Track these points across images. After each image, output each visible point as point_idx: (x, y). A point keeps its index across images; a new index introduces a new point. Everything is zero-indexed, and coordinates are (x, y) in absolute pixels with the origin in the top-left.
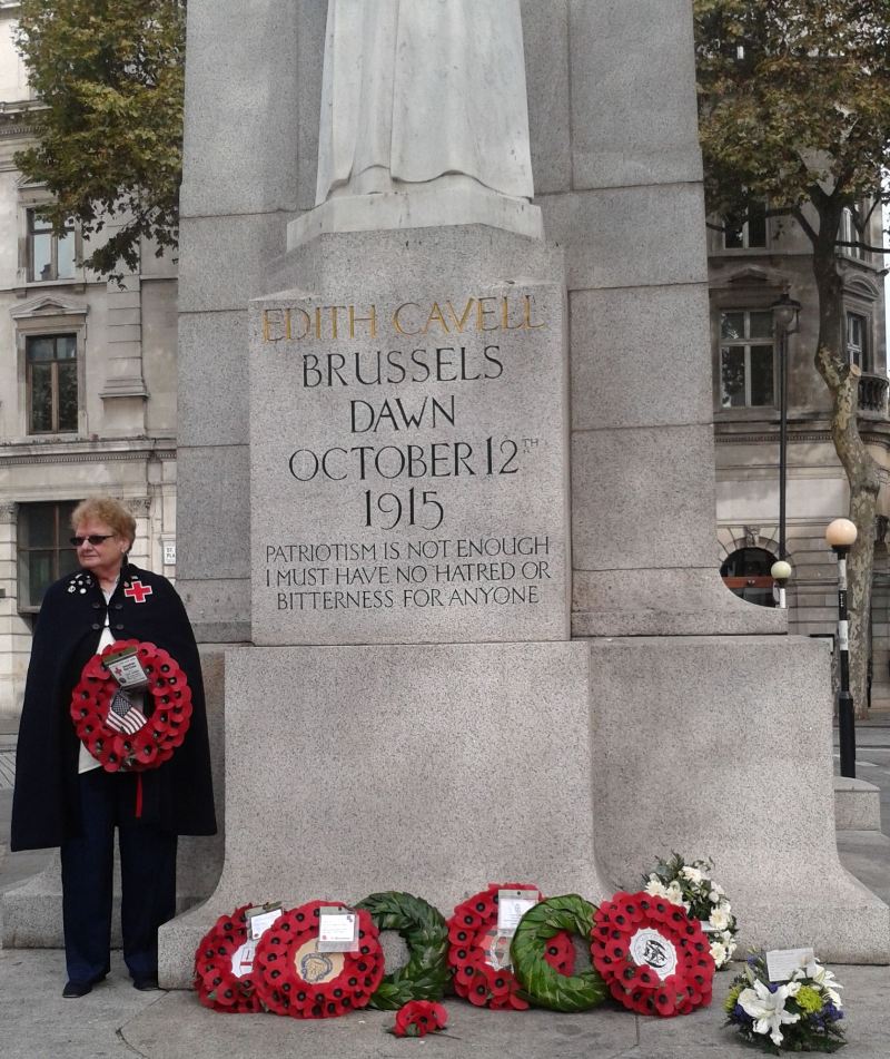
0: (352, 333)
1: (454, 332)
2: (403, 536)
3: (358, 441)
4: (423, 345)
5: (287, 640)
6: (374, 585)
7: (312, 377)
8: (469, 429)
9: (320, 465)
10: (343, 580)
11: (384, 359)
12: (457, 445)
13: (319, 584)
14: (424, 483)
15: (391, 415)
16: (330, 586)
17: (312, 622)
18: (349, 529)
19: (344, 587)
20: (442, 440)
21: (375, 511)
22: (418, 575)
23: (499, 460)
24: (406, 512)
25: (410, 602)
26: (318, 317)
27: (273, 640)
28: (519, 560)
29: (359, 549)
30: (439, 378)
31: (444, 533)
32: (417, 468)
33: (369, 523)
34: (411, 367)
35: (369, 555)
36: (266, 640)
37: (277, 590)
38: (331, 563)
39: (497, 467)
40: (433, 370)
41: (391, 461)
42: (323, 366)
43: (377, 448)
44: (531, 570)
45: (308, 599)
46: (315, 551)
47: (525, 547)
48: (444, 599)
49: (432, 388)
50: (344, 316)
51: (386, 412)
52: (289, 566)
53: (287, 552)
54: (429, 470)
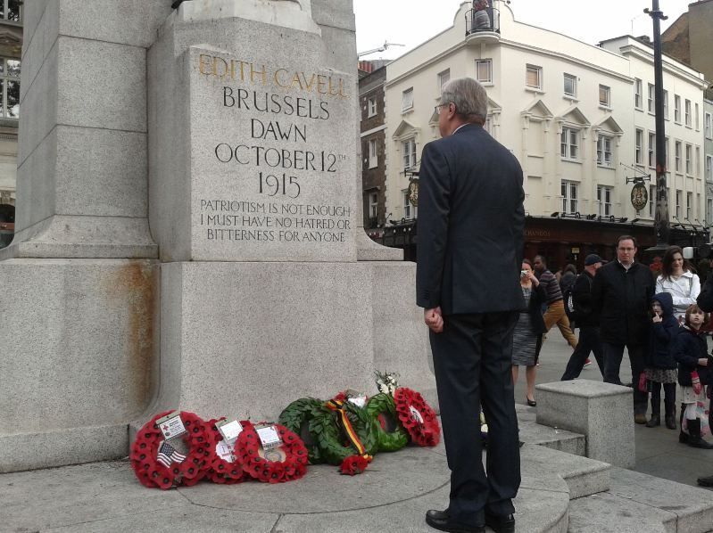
0: (252, 79)
1: (305, 91)
2: (279, 200)
3: (256, 143)
4: (290, 95)
5: (213, 258)
6: (264, 228)
7: (229, 101)
8: (313, 145)
9: (234, 154)
10: (246, 224)
11: (269, 97)
12: (307, 153)
13: (232, 224)
14: (291, 172)
15: (273, 131)
16: (239, 226)
17: (228, 247)
18: (250, 193)
19: (247, 228)
20: (299, 149)
21: (264, 185)
22: (287, 223)
23: (328, 163)
24: (281, 187)
25: (283, 238)
26: (232, 65)
27: (205, 258)
28: (336, 218)
29: (255, 206)
30: (298, 114)
31: (300, 201)
32: (287, 163)
33: (261, 192)
34: (284, 106)
35: (261, 210)
36: (200, 258)
37: (207, 227)
38: (240, 213)
39: (326, 168)
40: (295, 109)
41: (273, 157)
42: (235, 95)
43: (266, 148)
44: (341, 224)
45: (226, 234)
46: (231, 206)
47: (339, 212)
48: (300, 237)
49: (295, 120)
50: (247, 69)
51: (270, 129)
52: (215, 213)
53: (214, 205)
54: (293, 165)
